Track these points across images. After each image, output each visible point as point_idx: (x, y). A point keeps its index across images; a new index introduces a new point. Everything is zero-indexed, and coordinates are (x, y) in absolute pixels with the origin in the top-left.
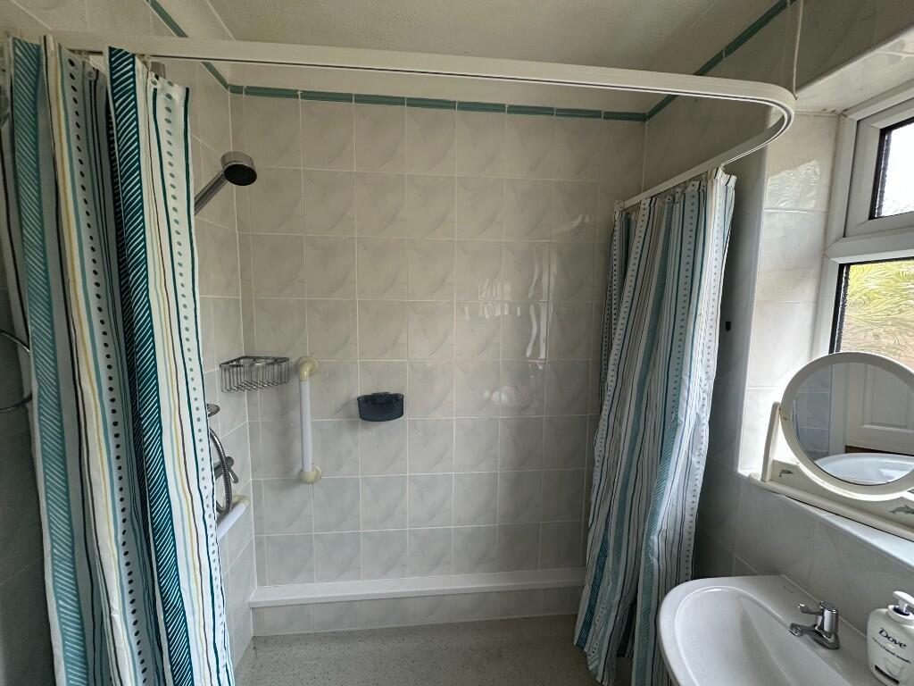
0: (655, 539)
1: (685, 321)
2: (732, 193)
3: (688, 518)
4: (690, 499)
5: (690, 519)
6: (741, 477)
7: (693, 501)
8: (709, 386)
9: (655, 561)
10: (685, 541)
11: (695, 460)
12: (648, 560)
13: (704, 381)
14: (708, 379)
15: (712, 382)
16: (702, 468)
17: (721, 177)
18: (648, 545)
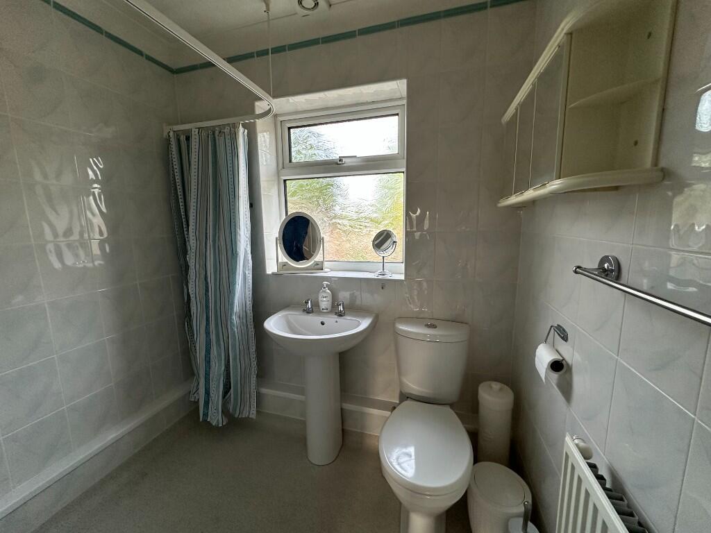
0: (235, 318)
1: (234, 202)
2: (246, 137)
3: (248, 303)
4: (247, 293)
5: (249, 304)
6: (268, 275)
7: (249, 293)
8: (249, 234)
9: (236, 329)
10: (249, 315)
11: (247, 272)
12: (232, 329)
13: (246, 232)
14: (247, 231)
15: (250, 232)
16: (251, 276)
17: (241, 129)
18: (231, 322)
